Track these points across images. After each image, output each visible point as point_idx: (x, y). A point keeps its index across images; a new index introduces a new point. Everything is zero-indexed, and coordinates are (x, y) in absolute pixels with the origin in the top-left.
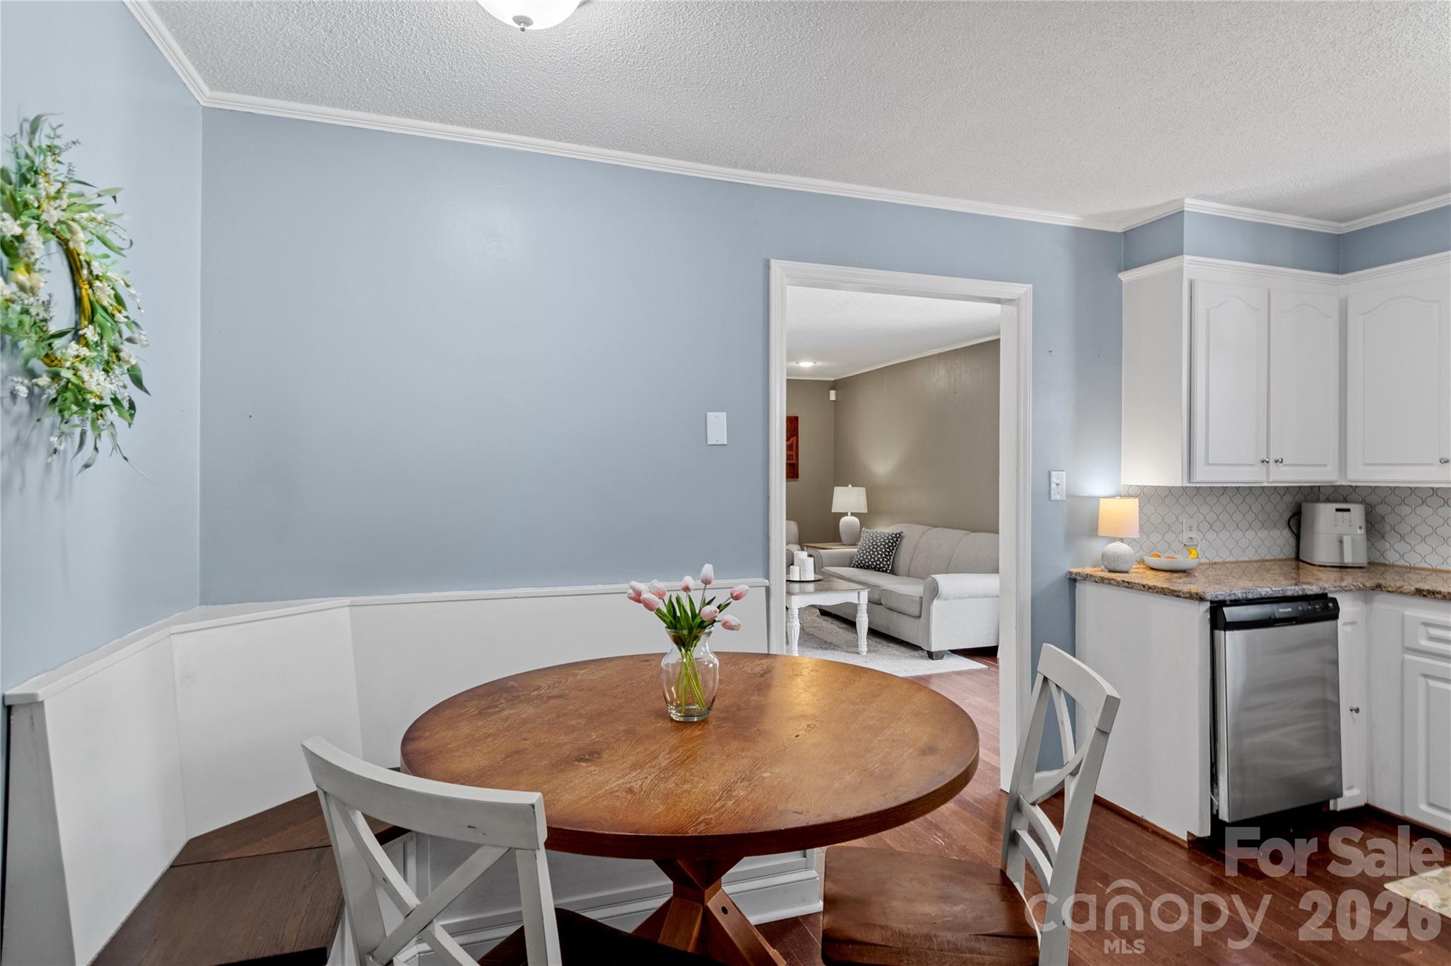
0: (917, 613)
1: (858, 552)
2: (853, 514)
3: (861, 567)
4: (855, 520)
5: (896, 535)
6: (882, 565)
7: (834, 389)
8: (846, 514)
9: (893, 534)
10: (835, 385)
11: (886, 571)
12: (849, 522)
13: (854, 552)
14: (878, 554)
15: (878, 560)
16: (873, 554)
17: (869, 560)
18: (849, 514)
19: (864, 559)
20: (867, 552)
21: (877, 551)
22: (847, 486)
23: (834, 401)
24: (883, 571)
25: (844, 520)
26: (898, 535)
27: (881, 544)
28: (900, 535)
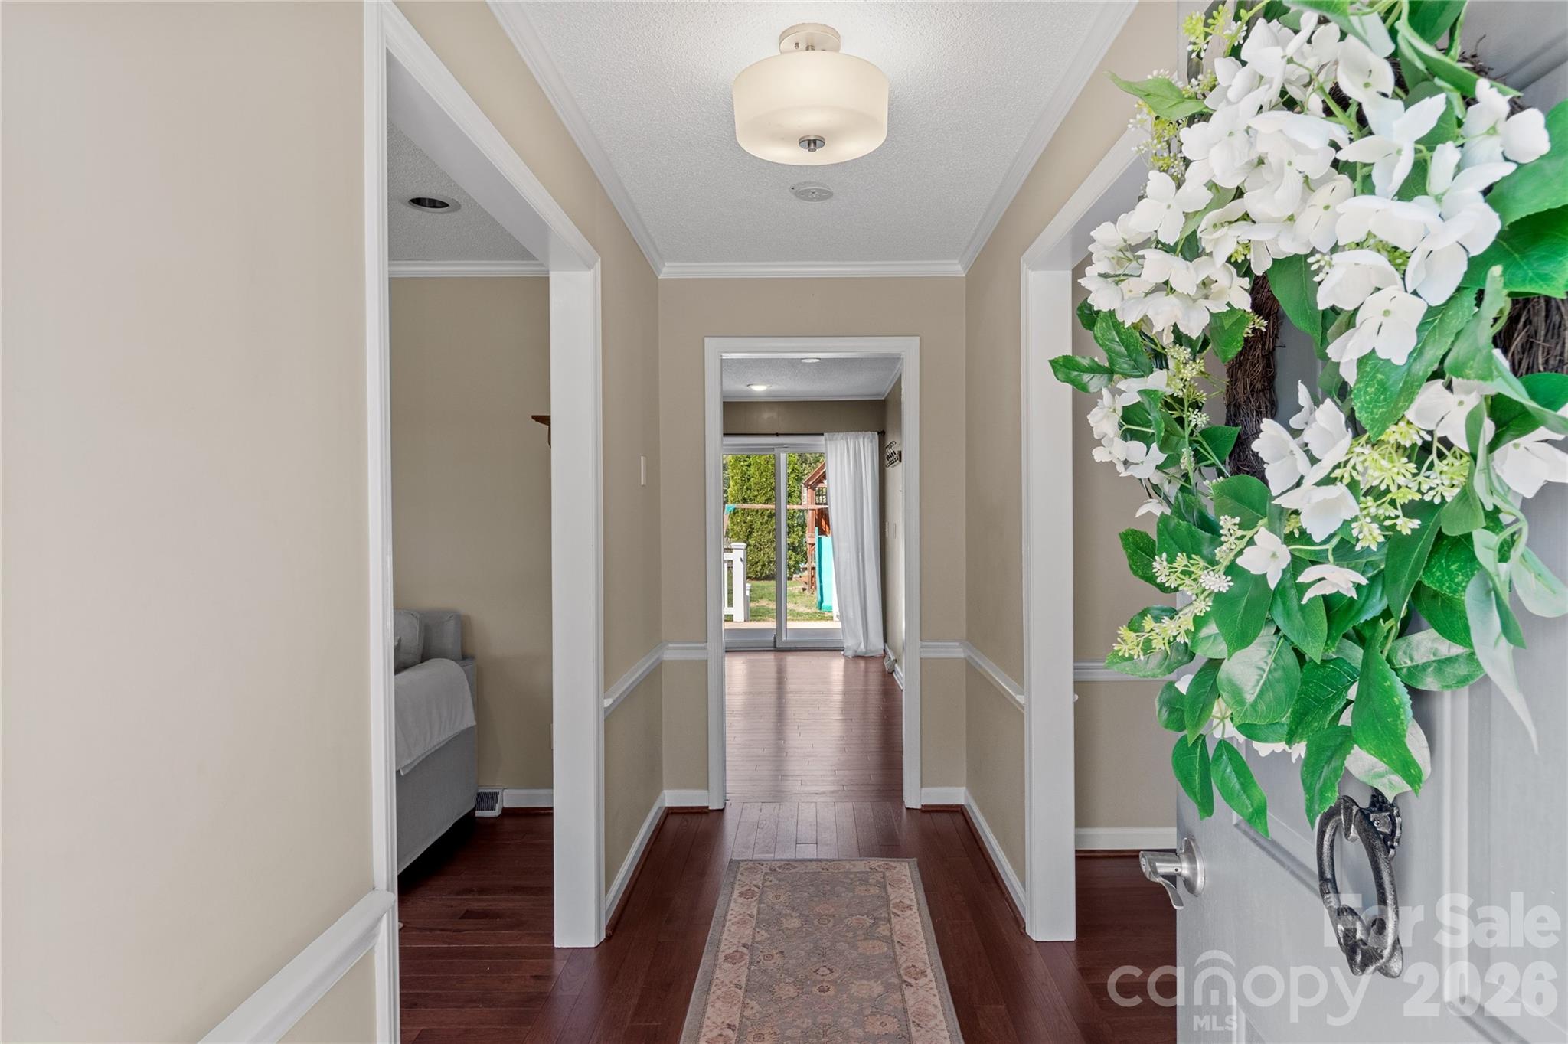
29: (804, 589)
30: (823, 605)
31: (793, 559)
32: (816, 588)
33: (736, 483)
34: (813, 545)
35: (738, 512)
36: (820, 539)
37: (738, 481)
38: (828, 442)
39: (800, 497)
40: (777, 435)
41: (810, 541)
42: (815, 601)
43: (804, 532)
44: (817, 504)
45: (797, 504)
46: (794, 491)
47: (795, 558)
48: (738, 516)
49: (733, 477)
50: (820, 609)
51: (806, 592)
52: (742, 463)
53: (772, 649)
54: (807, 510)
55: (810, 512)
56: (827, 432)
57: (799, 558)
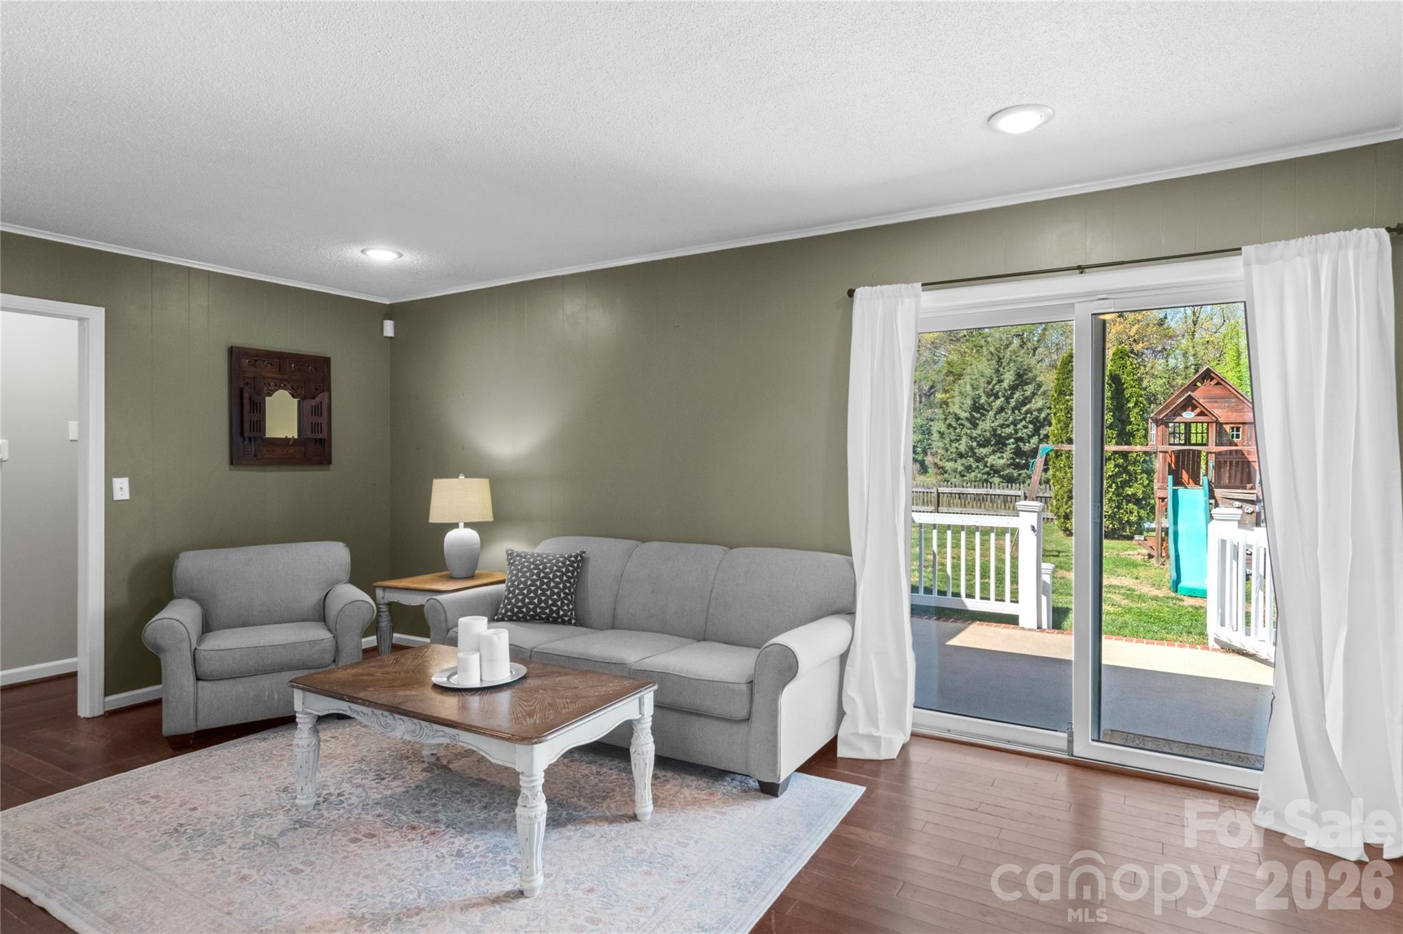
0: (743, 714)
1: (508, 589)
2: (467, 525)
3: (519, 620)
4: (472, 535)
5: (576, 557)
6: (561, 613)
7: (390, 319)
8: (456, 526)
9: (571, 556)
10: (392, 311)
11: (569, 622)
12: (460, 537)
13: (498, 594)
14: (553, 593)
15: (554, 604)
16: (544, 594)
17: (537, 606)
18: (461, 525)
19: (525, 605)
20: (530, 591)
21: (549, 588)
22: (457, 477)
23: (391, 338)
24: (563, 622)
25: (451, 536)
26: (579, 558)
27: (555, 576)
28: (581, 557)
29: (1150, 556)
30: (1181, 585)
31: (1136, 514)
32: (1168, 556)
33: (1059, 421)
34: (1163, 499)
35: (1061, 455)
36: (1175, 493)
37: (1062, 418)
38: (1255, 268)
39: (1146, 436)
40: (1081, 269)
41: (1159, 494)
42: (1167, 576)
43: (1151, 481)
44: (1170, 445)
45: (1142, 445)
46: (1138, 430)
47: (1138, 513)
48: (1062, 460)
49: (1055, 414)
50: (1176, 591)
51: (1153, 561)
52: (1068, 397)
53: (1065, 756)
54: (1155, 453)
55: (1161, 455)
56: (1252, 242)
57: (1143, 513)
